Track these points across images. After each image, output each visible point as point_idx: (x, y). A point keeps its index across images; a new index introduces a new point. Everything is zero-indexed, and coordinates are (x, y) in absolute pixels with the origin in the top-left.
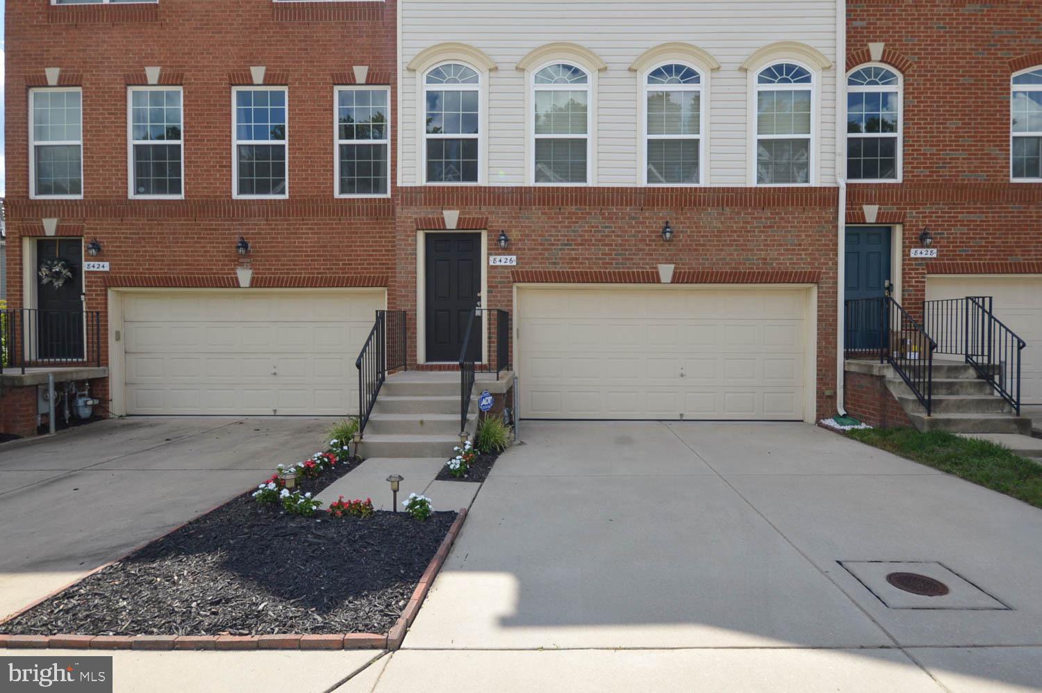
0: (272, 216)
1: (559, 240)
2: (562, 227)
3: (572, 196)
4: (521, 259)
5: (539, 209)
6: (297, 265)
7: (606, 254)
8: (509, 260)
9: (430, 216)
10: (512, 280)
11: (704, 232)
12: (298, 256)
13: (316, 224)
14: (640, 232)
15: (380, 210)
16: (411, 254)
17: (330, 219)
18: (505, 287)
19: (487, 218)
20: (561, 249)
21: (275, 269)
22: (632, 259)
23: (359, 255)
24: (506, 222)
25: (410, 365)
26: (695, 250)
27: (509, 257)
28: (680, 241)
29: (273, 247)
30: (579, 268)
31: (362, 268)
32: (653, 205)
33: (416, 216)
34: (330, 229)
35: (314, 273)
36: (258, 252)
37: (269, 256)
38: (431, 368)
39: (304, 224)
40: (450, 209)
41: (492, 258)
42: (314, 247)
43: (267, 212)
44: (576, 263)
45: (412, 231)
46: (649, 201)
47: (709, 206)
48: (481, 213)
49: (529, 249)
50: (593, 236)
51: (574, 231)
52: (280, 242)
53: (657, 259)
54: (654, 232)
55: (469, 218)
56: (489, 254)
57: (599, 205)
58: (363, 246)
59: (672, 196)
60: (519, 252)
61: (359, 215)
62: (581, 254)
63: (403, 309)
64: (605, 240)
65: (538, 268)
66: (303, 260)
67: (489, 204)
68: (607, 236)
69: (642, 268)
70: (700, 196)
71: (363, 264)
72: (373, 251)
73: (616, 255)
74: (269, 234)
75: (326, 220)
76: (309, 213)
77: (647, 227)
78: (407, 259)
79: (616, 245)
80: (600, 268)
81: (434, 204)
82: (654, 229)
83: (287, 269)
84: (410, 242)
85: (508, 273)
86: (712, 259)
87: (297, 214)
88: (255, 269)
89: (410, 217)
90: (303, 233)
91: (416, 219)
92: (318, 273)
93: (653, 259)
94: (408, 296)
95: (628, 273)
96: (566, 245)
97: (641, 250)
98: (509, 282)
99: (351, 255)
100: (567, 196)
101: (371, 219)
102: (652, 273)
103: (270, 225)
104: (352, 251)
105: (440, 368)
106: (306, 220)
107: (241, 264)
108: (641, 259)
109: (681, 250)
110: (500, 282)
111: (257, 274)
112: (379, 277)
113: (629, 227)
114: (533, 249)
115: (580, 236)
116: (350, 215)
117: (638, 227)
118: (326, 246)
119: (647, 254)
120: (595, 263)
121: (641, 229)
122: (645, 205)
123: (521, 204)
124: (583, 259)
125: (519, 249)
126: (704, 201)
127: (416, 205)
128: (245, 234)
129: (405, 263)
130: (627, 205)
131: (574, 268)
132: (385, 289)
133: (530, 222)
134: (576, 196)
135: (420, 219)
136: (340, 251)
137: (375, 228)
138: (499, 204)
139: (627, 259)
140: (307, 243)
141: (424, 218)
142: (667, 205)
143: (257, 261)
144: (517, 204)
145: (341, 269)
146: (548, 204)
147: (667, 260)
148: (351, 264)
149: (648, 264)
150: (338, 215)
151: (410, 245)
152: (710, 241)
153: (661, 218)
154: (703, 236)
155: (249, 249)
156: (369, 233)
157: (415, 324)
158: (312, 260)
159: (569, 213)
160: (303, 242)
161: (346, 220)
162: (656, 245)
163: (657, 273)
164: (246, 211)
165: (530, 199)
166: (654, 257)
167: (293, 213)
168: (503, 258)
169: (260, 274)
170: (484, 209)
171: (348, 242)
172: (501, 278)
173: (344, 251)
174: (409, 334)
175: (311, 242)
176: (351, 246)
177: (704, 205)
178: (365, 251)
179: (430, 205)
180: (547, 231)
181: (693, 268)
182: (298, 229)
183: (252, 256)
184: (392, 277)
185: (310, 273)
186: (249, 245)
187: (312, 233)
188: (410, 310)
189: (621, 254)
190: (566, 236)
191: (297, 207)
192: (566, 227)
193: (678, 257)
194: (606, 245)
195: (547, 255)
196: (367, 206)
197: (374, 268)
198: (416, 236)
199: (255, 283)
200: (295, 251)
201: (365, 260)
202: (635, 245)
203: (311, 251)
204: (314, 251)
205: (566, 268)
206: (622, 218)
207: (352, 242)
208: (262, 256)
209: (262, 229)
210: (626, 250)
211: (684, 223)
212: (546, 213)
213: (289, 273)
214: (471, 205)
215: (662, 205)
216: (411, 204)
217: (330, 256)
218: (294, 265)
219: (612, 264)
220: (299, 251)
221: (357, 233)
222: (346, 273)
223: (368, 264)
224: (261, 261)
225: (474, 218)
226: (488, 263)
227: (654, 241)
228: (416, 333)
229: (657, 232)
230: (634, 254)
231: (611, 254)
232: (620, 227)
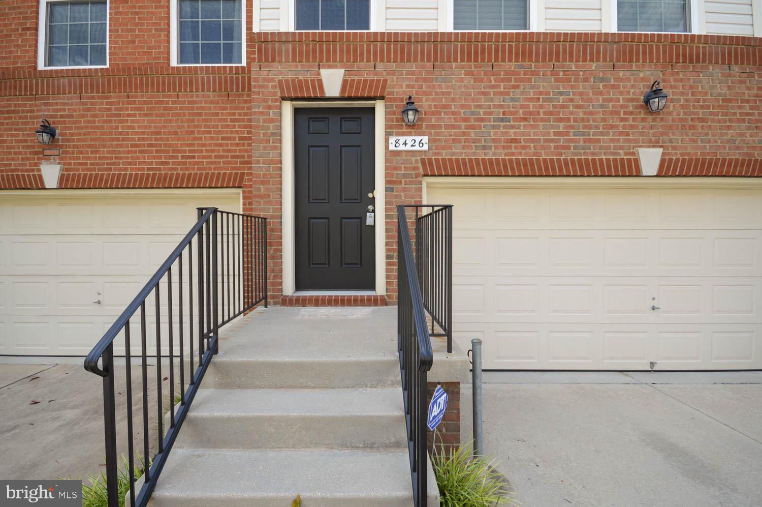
0: (86, 92)
1: (491, 113)
2: (495, 94)
3: (510, 46)
4: (435, 141)
5: (463, 67)
6: (120, 158)
7: (560, 134)
8: (416, 143)
9: (301, 78)
10: (421, 171)
11: (705, 101)
12: (121, 146)
13: (146, 103)
14: (611, 100)
15: (232, 83)
16: (273, 134)
17: (164, 96)
18: (411, 183)
19: (385, 81)
20: (494, 127)
21: (92, 164)
22: (599, 141)
23: (204, 145)
24: (413, 87)
25: (273, 297)
26: (692, 127)
27: (418, 139)
28: (670, 113)
29: (89, 134)
30: (520, 154)
31: (208, 163)
32: (631, 61)
33: (280, 78)
34: (165, 109)
35: (143, 169)
36: (68, 140)
37: (83, 146)
38: (304, 302)
39: (128, 103)
40: (330, 67)
41: (392, 140)
42: (143, 133)
43: (81, 86)
44: (516, 148)
45: (275, 100)
46: (624, 53)
47: (710, 62)
48: (376, 74)
49: (447, 127)
50: (541, 107)
51: (512, 100)
52: (97, 128)
53: (636, 141)
54: (632, 100)
55: (359, 81)
56: (388, 135)
57: (550, 60)
58: (209, 132)
59: (658, 47)
60: (433, 131)
61: (203, 90)
62: (523, 134)
63: (262, 214)
64: (559, 113)
65: (461, 153)
66: (129, 152)
67: (389, 61)
68: (563, 107)
69: (614, 154)
70: (698, 48)
71: (210, 157)
72: (223, 139)
73: (574, 134)
74: (83, 116)
75: (158, 97)
76: (136, 87)
77: (621, 93)
78: (268, 141)
79: (575, 120)
80: (552, 154)
81: (308, 61)
82: (632, 96)
83: (108, 164)
84: (271, 116)
85: (416, 161)
86: (716, 142)
87: (120, 89)
88: (64, 164)
89: (272, 80)
90: (129, 115)
91: (280, 81)
92: (149, 169)
93: (629, 141)
94: (269, 196)
95: (594, 160)
96: (502, 120)
97: (612, 127)
98: (417, 176)
99: (193, 145)
100: (504, 47)
101: (220, 96)
102: (629, 160)
103: (86, 104)
104: (195, 139)
105: (318, 302)
106: (132, 97)
107: (47, 158)
108: (612, 140)
109: (671, 127)
110: (404, 176)
111: (67, 170)
112: (230, 174)
113: (594, 94)
114: (453, 127)
115: (522, 107)
116: (191, 91)
117: (609, 93)
118: (158, 133)
119: (621, 133)
120: (543, 148)
121: (611, 96)
122: (618, 60)
123: (436, 60)
124: (526, 141)
125: (433, 127)
126: (704, 54)
127: (280, 61)
128: (51, 116)
129: (265, 148)
130: (592, 60)
131: (513, 154)
132: (240, 191)
133: (448, 87)
134: (517, 47)
135: (287, 81)
136: (179, 139)
137: (224, 109)
138: (402, 60)
139: (590, 141)
140: (133, 128)
141: (293, 81)
142: (651, 61)
143: (67, 152)
144: (429, 60)
145: (180, 163)
146: (476, 60)
147: (650, 141)
148: (194, 157)
149: (621, 148)
150: (174, 91)
151: (272, 121)
152: (712, 114)
153: (643, 80)
154: (702, 107)
155: (57, 137)
156: (217, 114)
157: (281, 237)
158: (141, 152)
159: (506, 73)
160: (129, 127)
161: (186, 96)
162: (634, 120)
163: (637, 161)
164: (53, 86)
165: (449, 52)
166: (631, 137)
167: (114, 88)
168: (409, 139)
169: (71, 170)
170: (380, 66)
171: (189, 127)
172: (406, 168)
173: (184, 139)
174: (270, 252)
175: (139, 127)
176: (193, 133)
177: (704, 61)
178: (212, 138)
179: (300, 61)
180: (473, 100)
181: (688, 154)
182: (121, 109)
183: (61, 146)
184: (248, 174)
185: (139, 169)
186: (57, 132)
187: (140, 115)
188: (272, 217)
189: (583, 134)
190: (500, 106)
191: (120, 79)
192: (501, 93)
193: (666, 138)
194: (561, 120)
195: (473, 135)
196: (214, 78)
197: (224, 163)
198: (280, 108)
199: (65, 183)
200: (118, 140)
201: (212, 151)
202: (604, 120)
203: (139, 139)
204: (143, 139)
205: (500, 154)
206: (586, 80)
207: (196, 126)
208: (75, 146)
209: (75, 110)
210: (590, 127)
211: (676, 87)
212: (471, 74)
213: (110, 169)
214: (362, 60)
215: (644, 61)
216: (273, 60)
217: (165, 145)
218: (116, 158)
219: (568, 148)
220: (123, 140)
221: (200, 114)
222: (187, 169)
223: (216, 157)
224: (73, 153)
225: (366, 81)
226: (387, 147)
227: (631, 113)
228: (281, 251)
229: (637, 100)
230: (602, 134)
231: (567, 134)
232: (581, 94)
